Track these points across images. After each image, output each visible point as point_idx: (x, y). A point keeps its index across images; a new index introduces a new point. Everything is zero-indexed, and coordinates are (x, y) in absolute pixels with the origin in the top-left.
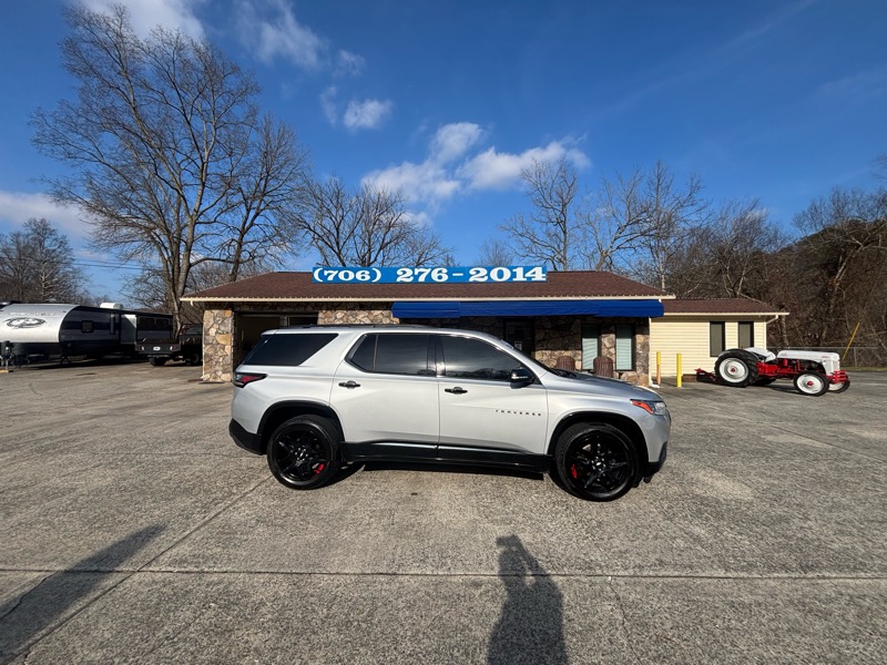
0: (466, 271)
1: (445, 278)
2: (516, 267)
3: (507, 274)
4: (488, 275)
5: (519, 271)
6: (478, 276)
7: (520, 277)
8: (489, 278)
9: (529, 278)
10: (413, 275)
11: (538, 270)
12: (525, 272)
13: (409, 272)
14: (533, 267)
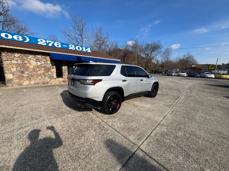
0: (68, 45)
1: (60, 46)
2: (83, 47)
3: (81, 49)
4: (75, 48)
5: (84, 48)
6: (72, 47)
7: (84, 50)
8: (75, 49)
9: (87, 51)
10: (46, 43)
11: (89, 49)
12: (86, 49)
13: (44, 41)
14: (88, 48)
